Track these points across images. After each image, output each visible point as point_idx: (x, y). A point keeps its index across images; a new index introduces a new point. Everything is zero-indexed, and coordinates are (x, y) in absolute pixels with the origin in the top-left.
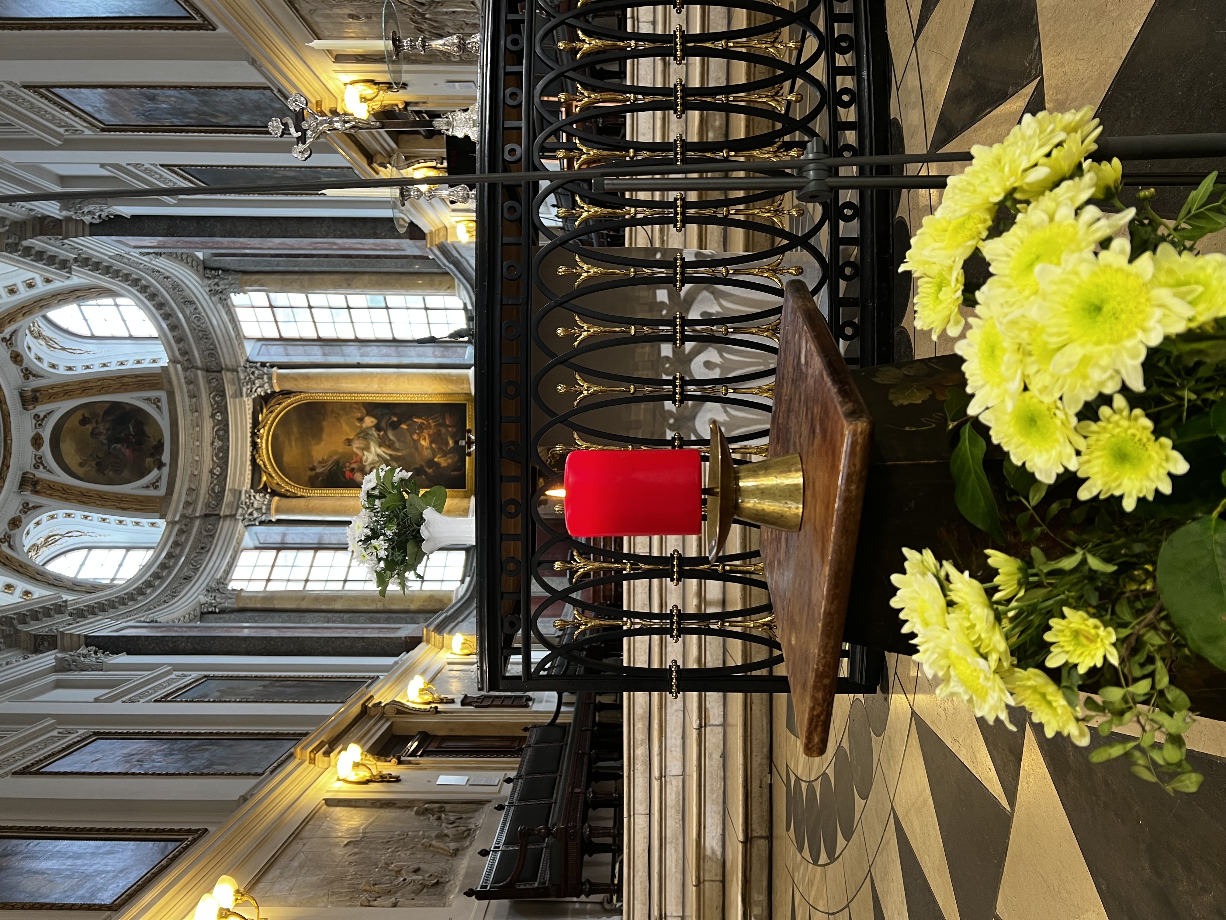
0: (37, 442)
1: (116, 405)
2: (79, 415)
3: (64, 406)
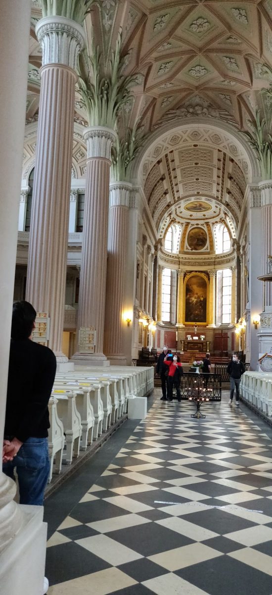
0: (197, 224)
1: (206, 240)
3: (206, 229)
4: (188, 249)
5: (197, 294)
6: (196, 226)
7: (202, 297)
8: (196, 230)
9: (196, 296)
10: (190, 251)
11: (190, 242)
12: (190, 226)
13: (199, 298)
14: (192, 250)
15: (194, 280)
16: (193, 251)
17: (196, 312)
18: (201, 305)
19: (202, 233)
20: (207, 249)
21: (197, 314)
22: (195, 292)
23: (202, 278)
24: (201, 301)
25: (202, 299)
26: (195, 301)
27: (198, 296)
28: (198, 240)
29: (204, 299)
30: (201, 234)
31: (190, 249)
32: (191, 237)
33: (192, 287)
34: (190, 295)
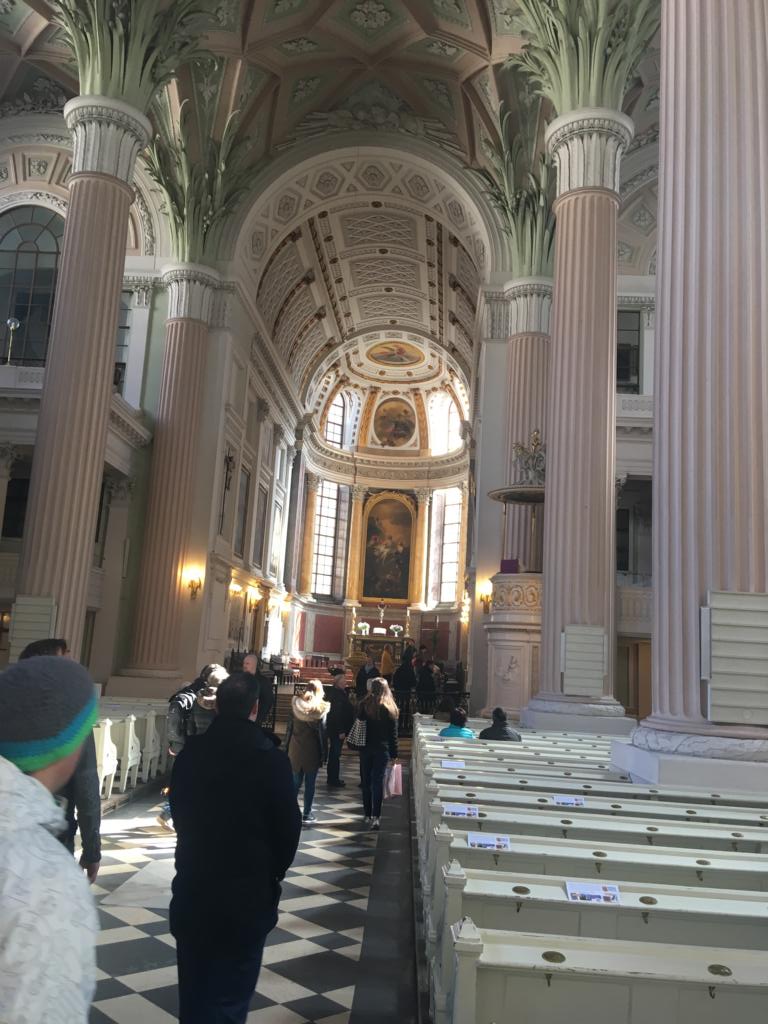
0: (395, 392)
1: (414, 426)
2: (408, 409)
3: (412, 403)
4: (376, 444)
5: (390, 538)
6: (392, 396)
7: (401, 545)
8: (393, 405)
9: (389, 542)
10: (380, 447)
11: (379, 429)
12: (379, 394)
13: (394, 546)
14: (383, 445)
15: (386, 509)
16: (387, 447)
17: (388, 576)
18: (397, 561)
19: (406, 412)
20: (415, 445)
21: (388, 581)
22: (387, 534)
23: (403, 506)
24: (397, 553)
25: (400, 549)
26: (385, 553)
27: (393, 543)
28: (396, 426)
29: (405, 549)
30: (403, 414)
31: (379, 442)
32: (383, 418)
33: (381, 524)
34: (376, 539)
